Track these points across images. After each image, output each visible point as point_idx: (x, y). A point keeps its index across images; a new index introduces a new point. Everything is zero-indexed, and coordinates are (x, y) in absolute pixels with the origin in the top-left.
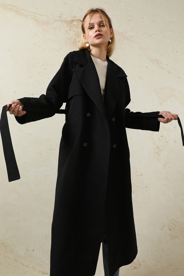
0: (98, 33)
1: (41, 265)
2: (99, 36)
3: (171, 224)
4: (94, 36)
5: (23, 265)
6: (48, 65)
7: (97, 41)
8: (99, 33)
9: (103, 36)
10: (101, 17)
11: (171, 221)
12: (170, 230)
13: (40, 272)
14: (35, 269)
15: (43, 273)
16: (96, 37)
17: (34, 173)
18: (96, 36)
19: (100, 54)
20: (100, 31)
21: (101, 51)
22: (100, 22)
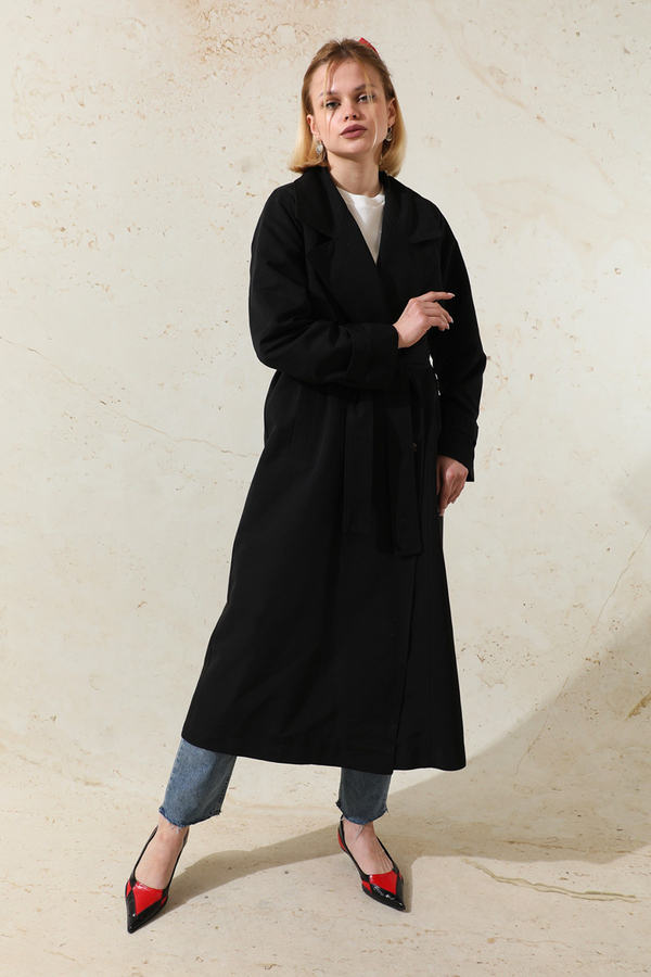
0: (351, 123)
1: (80, 761)
2: (353, 132)
3: (487, 642)
4: (341, 131)
5: (25, 759)
6: (90, 88)
7: (350, 146)
8: (354, 122)
9: (366, 132)
10: (361, 74)
11: (489, 633)
12: (482, 661)
13: (77, 779)
14: (60, 772)
15: (87, 783)
16: (347, 135)
17: (48, 479)
18: (347, 131)
19: (361, 178)
20: (358, 115)
21: (361, 170)
22: (358, 89)
